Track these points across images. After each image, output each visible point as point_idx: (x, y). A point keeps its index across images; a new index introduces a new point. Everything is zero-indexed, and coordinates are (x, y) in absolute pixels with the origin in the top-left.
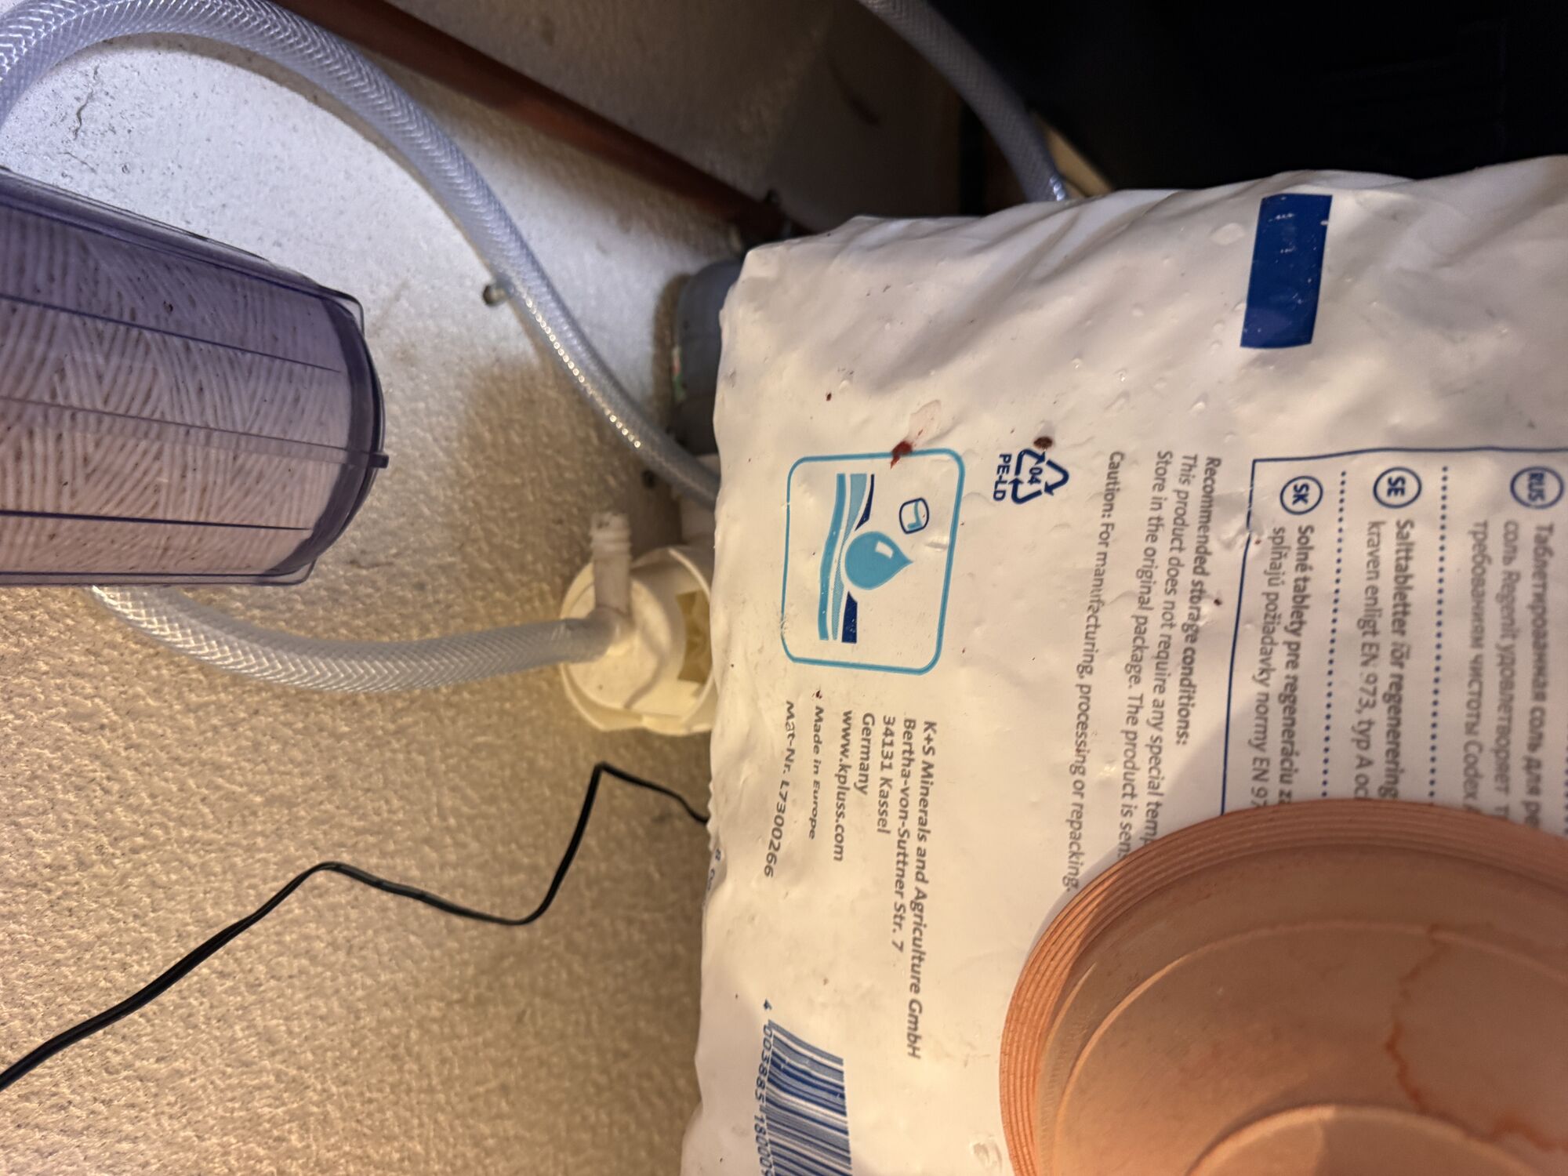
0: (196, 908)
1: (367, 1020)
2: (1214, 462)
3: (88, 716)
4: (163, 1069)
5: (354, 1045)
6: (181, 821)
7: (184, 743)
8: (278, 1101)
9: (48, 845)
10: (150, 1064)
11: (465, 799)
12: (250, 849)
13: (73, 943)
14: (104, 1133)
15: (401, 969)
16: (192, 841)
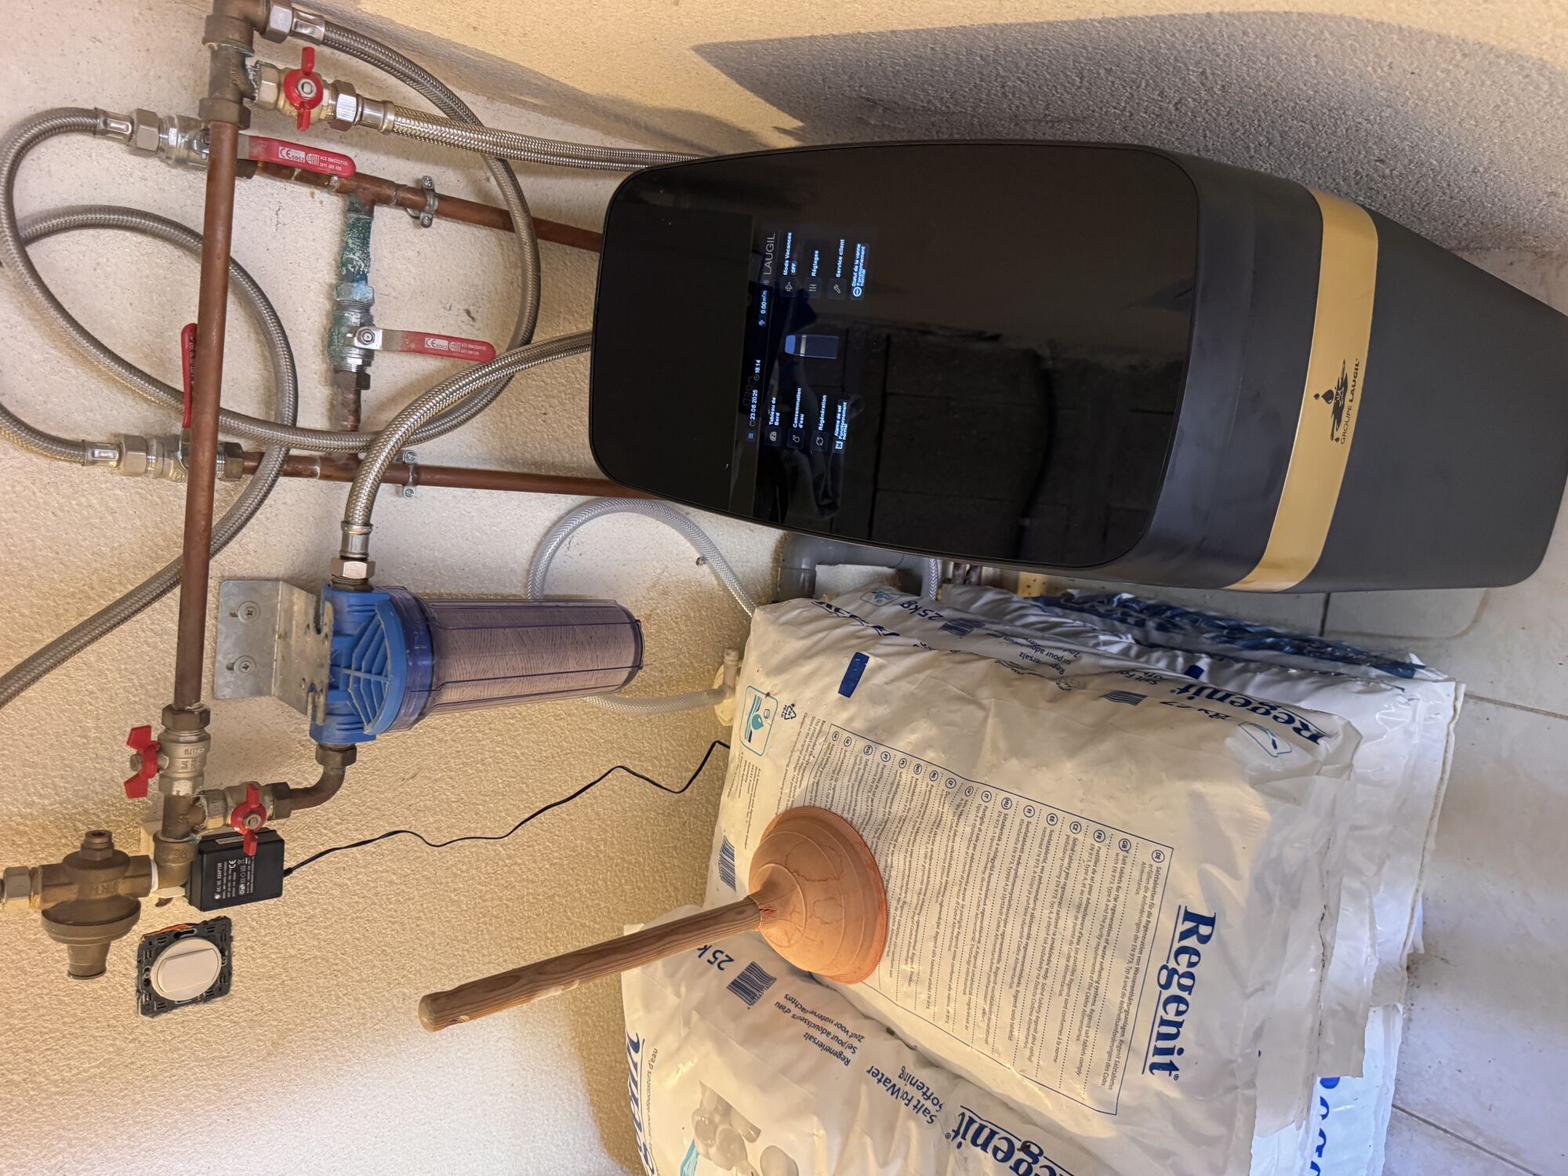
0: (581, 772)
1: (629, 814)
2: (824, 722)
3: (558, 715)
4: (568, 818)
5: (624, 821)
6: (580, 746)
7: (583, 724)
8: (598, 834)
9: (546, 751)
10: (564, 815)
11: (671, 744)
12: (598, 756)
13: (549, 778)
14: (551, 832)
15: (642, 799)
16: (582, 752)
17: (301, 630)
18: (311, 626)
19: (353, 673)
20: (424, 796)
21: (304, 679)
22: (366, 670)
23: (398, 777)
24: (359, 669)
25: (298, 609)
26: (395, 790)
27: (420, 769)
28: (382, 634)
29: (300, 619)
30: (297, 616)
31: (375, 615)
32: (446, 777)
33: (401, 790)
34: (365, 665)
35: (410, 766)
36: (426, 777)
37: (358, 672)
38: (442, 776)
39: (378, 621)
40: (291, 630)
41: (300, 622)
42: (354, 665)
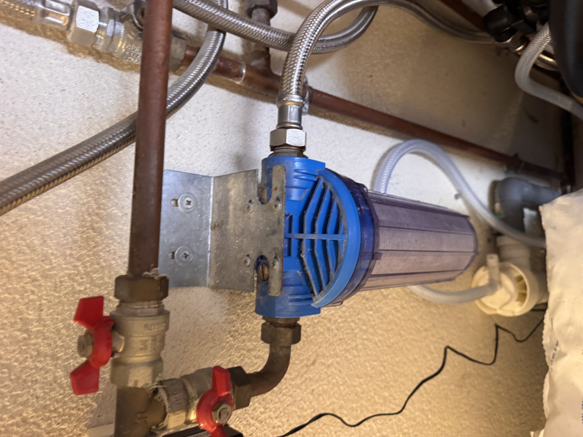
3: (396, 309)
17: (240, 210)
18: (253, 201)
19: (307, 236)
20: (322, 381)
21: (248, 256)
22: (321, 230)
23: (303, 364)
24: (313, 231)
25: (235, 193)
26: (302, 376)
27: (317, 356)
28: (331, 193)
29: (239, 200)
30: (235, 199)
31: (318, 179)
32: (335, 363)
33: (306, 376)
34: (318, 225)
35: (310, 353)
36: (322, 363)
37: (312, 235)
38: (332, 362)
39: (324, 184)
40: (227, 216)
41: (239, 203)
42: (307, 227)
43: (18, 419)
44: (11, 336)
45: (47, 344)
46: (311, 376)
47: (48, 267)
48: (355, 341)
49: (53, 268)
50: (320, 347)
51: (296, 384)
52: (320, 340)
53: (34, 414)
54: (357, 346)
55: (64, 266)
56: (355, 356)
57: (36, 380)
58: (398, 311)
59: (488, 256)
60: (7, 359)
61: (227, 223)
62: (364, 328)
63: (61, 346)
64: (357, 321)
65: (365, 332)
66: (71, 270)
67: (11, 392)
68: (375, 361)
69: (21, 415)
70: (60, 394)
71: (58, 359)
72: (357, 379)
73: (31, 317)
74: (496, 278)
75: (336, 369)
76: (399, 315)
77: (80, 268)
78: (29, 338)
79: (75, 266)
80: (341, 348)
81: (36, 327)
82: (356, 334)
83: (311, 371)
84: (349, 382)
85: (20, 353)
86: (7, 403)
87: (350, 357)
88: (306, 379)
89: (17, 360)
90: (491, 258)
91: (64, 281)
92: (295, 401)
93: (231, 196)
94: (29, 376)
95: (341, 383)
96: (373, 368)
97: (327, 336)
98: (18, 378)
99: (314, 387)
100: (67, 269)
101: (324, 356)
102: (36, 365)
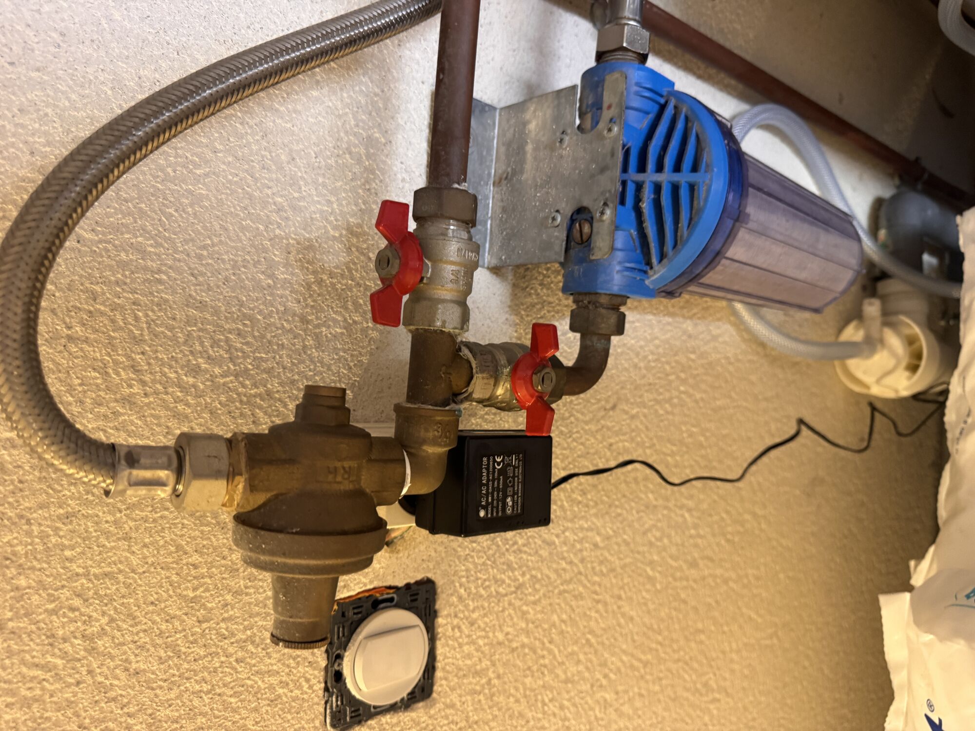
17: (545, 148)
18: (569, 131)
19: (650, 177)
20: (624, 434)
21: (557, 211)
22: (671, 168)
23: (600, 405)
24: (660, 168)
25: (537, 125)
26: (598, 421)
27: (619, 399)
28: (687, 119)
29: (544, 135)
30: (536, 135)
31: (666, 102)
32: (640, 414)
33: (602, 422)
34: (669, 161)
35: (610, 393)
36: (624, 410)
37: (658, 174)
38: (638, 412)
39: (676, 107)
40: (522, 162)
41: (543, 139)
42: (651, 165)
43: (262, 390)
44: (253, 279)
45: (295, 299)
46: (609, 424)
47: (296, 195)
48: (668, 391)
49: (303, 198)
50: (622, 388)
51: (590, 429)
52: (623, 378)
53: (280, 388)
54: (671, 398)
55: (316, 199)
56: (667, 412)
57: (283, 345)
58: (730, 363)
59: (866, 302)
60: (250, 309)
61: (522, 171)
62: (683, 375)
63: (312, 307)
64: (674, 364)
65: (684, 381)
66: (324, 205)
67: (254, 352)
68: (694, 426)
69: (265, 386)
70: (310, 370)
71: (308, 322)
72: (669, 445)
73: (277, 259)
74: (875, 334)
75: (642, 422)
76: (731, 368)
77: (335, 206)
78: (275, 287)
79: (329, 202)
80: (651, 396)
81: (283, 273)
82: (670, 382)
83: (610, 417)
84: (658, 447)
85: (264, 303)
86: (250, 367)
87: (661, 412)
88: (603, 427)
89: (260, 312)
90: (871, 304)
91: (316, 219)
92: (588, 453)
93: (529, 131)
94: (274, 337)
95: (647, 444)
96: (691, 435)
97: (632, 374)
98: (263, 337)
99: (612, 441)
100: (319, 202)
101: (627, 401)
102: (282, 324)
